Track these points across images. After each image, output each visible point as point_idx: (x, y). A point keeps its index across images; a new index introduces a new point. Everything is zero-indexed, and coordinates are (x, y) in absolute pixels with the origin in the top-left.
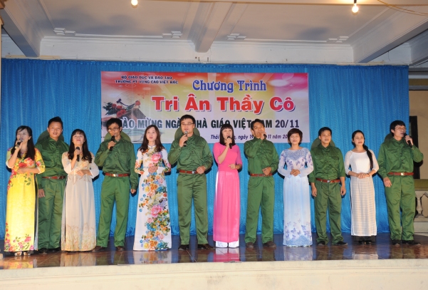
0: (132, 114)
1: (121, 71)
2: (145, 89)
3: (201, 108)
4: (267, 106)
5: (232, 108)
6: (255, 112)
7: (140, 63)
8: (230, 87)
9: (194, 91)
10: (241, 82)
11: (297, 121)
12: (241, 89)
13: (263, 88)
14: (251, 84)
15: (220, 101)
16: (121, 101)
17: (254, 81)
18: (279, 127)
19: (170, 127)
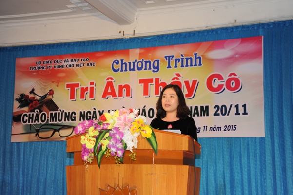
0: (45, 106)
2: (59, 75)
3: (120, 95)
4: (202, 86)
5: (157, 92)
6: (187, 96)
8: (156, 65)
9: (111, 74)
10: (169, 58)
11: (244, 106)
12: (169, 67)
13: (198, 63)
14: (182, 59)
15: (143, 84)
16: (35, 92)
17: (186, 55)
18: (219, 114)
19: (84, 120)
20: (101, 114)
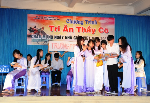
0: (40, 33)
1: (36, 14)
2: (46, 22)
4: (97, 31)
5: (82, 31)
6: (92, 33)
7: (44, 11)
8: (82, 23)
9: (66, 24)
10: (86, 21)
12: (87, 24)
13: (96, 24)
14: (91, 22)
15: (78, 28)
16: (36, 27)
17: (92, 21)
19: (56, 39)
20: (63, 37)
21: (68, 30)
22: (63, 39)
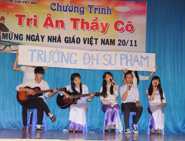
2: (9, 7)
3: (57, 26)
4: (112, 27)
5: (82, 28)
6: (102, 32)
8: (82, 10)
10: (91, 7)
11: (135, 41)
12: (91, 12)
13: (109, 13)
14: (100, 9)
15: (73, 21)
17: (101, 7)
18: (121, 45)
19: (30, 40)
20: (43, 38)
21: (54, 24)
22: (42, 41)
